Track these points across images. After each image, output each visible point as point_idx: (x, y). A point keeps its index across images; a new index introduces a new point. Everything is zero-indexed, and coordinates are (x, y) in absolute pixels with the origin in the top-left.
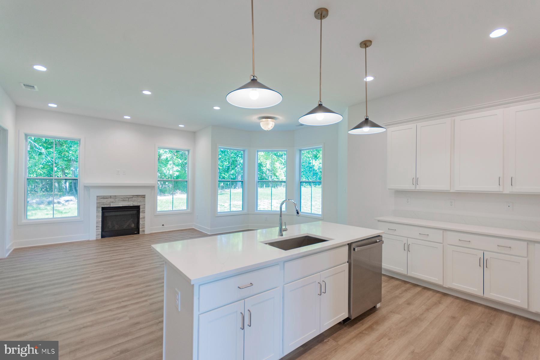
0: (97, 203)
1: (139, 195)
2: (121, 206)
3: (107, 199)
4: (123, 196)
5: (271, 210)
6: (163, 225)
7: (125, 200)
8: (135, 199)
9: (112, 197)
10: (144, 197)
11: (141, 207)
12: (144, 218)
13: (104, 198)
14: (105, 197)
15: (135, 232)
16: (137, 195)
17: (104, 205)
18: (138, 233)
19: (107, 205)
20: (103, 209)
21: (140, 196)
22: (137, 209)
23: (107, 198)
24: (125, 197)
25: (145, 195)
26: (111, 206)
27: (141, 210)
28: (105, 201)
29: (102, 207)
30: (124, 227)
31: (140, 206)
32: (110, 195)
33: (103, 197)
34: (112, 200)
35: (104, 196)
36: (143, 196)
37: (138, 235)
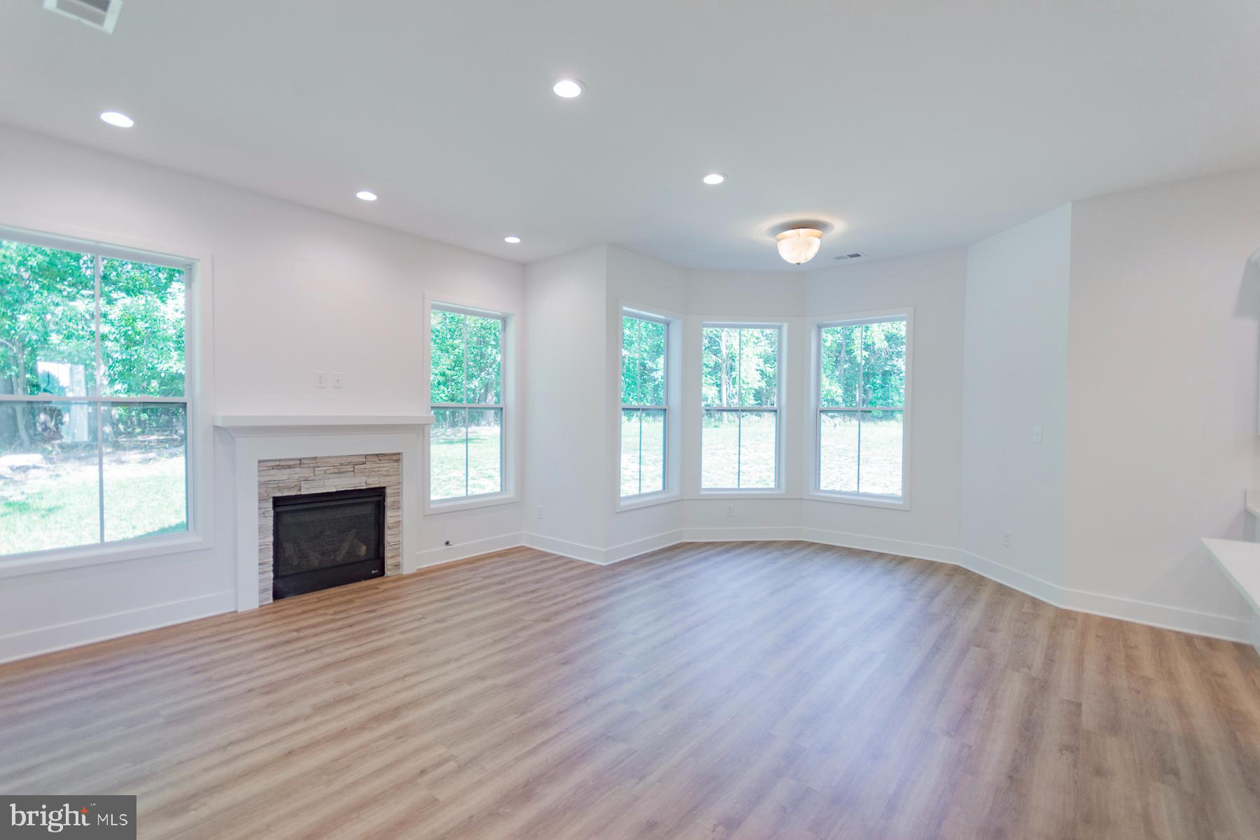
0: (261, 484)
1: (384, 455)
2: (335, 490)
3: (288, 471)
4: (337, 457)
5: (737, 487)
6: (447, 543)
7: (344, 469)
8: (375, 465)
9: (305, 462)
10: (396, 458)
11: (388, 491)
12: (398, 524)
13: (281, 465)
14: (282, 463)
15: (373, 572)
16: (377, 455)
17: (279, 489)
18: (382, 573)
19: (289, 488)
20: (277, 502)
21: (386, 458)
22: (375, 499)
23: (289, 467)
24: (340, 461)
25: (399, 454)
26: (304, 492)
27: (389, 500)
28: (283, 475)
29: (274, 498)
30: (339, 559)
31: (384, 488)
32: (300, 457)
33: (277, 463)
34: (306, 472)
35: (280, 460)
36: (394, 458)
37: (381, 578)
